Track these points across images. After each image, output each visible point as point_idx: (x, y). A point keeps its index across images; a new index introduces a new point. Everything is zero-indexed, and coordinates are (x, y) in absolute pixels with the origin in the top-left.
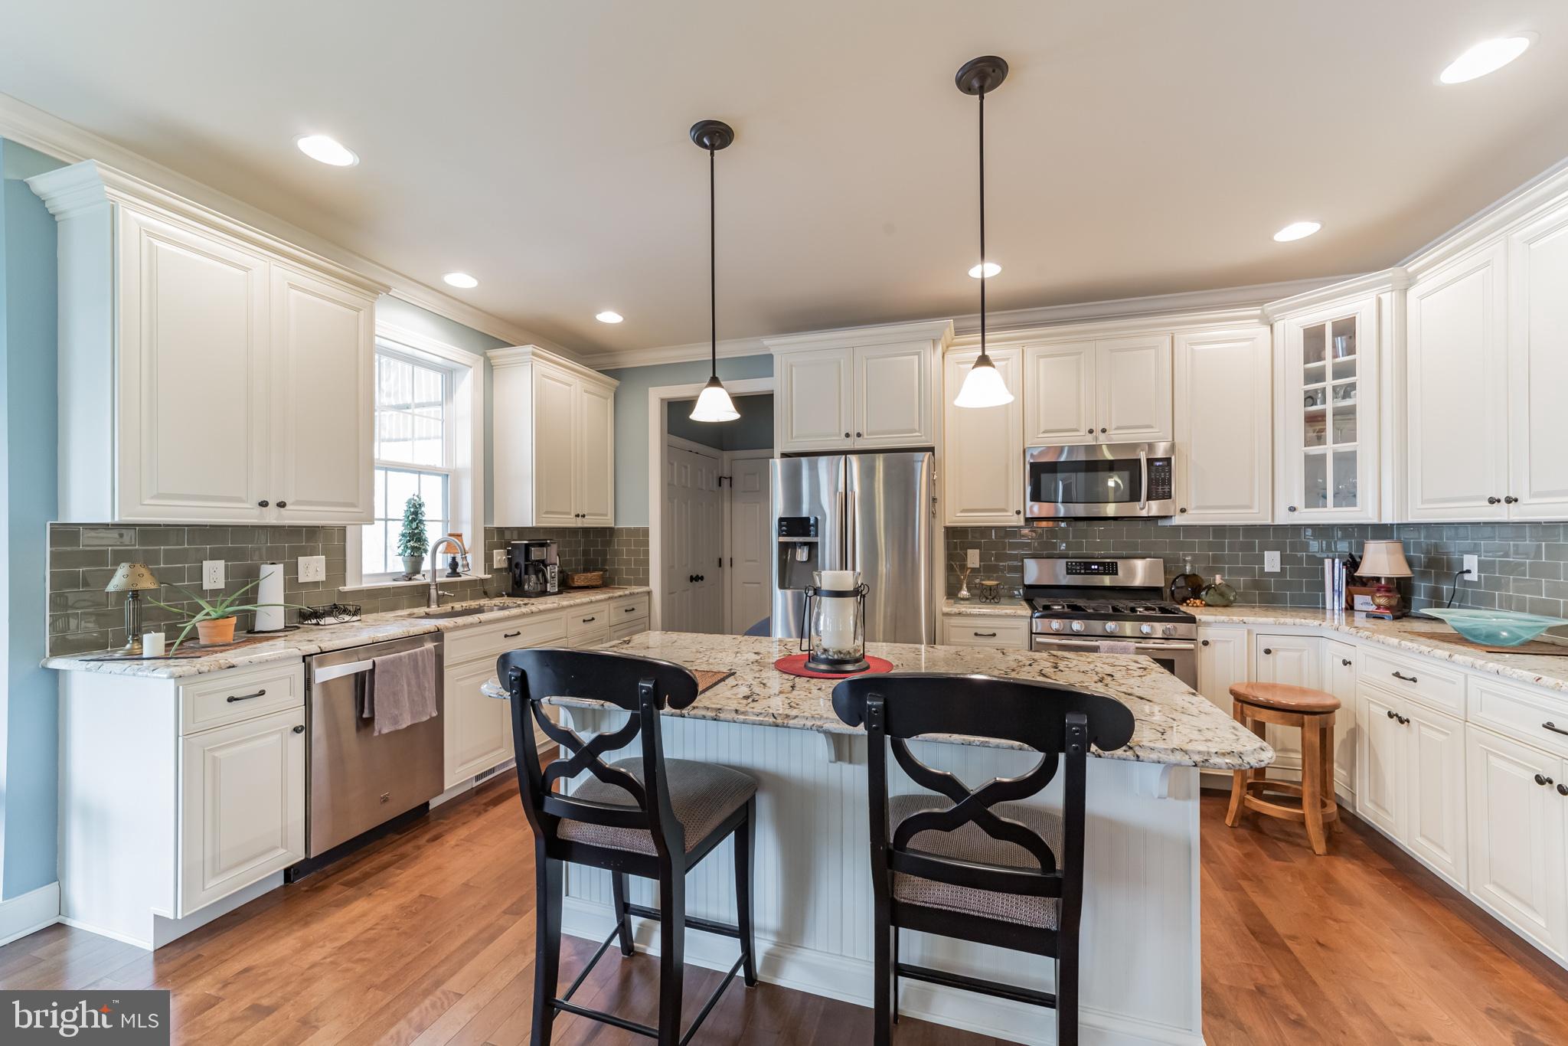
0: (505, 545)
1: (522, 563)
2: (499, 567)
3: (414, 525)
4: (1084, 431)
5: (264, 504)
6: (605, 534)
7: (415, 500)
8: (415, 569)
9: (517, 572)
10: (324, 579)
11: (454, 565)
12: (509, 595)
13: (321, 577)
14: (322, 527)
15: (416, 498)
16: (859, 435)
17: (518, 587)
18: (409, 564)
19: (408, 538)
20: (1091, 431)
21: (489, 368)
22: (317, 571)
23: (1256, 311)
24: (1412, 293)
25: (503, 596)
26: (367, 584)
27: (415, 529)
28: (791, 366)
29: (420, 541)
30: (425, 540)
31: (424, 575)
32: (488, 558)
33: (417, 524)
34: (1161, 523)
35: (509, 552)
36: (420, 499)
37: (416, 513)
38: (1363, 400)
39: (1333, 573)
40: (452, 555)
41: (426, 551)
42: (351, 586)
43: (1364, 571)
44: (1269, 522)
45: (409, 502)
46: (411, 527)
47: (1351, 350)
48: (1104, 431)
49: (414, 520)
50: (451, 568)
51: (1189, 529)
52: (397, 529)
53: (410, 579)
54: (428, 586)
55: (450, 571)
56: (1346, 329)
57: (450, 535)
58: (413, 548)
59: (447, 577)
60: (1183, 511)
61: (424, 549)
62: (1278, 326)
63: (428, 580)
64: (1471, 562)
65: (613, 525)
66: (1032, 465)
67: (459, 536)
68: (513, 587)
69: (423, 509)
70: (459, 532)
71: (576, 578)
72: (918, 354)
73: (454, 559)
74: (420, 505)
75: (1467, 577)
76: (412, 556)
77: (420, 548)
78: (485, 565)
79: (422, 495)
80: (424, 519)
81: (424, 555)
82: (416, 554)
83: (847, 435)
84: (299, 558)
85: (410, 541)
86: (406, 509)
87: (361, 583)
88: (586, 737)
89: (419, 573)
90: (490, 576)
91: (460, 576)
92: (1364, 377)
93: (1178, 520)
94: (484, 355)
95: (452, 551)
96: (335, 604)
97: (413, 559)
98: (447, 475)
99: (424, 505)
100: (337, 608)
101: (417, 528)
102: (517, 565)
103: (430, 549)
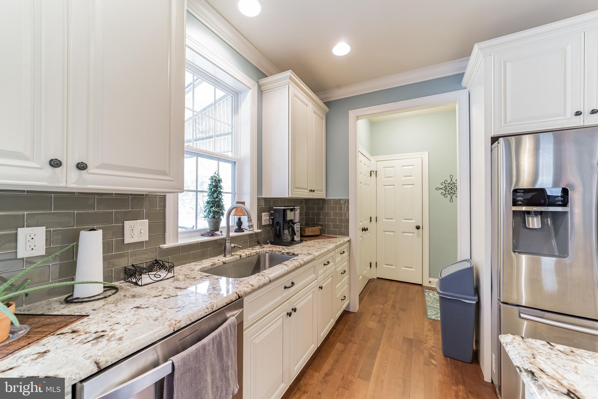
0: (269, 209)
1: (281, 222)
2: (265, 224)
3: (215, 195)
5: (55, 164)
6: (320, 203)
7: (216, 177)
8: (215, 227)
9: (278, 228)
10: (148, 240)
11: (240, 223)
12: (272, 243)
13: (145, 237)
14: (146, 195)
15: (216, 175)
17: (279, 238)
18: (212, 224)
19: (211, 205)
21: (261, 92)
22: (141, 233)
25: (267, 243)
26: (182, 241)
27: (216, 198)
28: (505, 62)
29: (219, 207)
30: (222, 207)
31: (221, 232)
32: (260, 218)
33: (217, 194)
35: (271, 215)
36: (219, 176)
37: (216, 186)
40: (238, 217)
41: (223, 214)
42: (169, 244)
45: (212, 178)
46: (213, 196)
49: (215, 191)
50: (238, 226)
52: (204, 198)
53: (212, 235)
54: (224, 240)
55: (237, 227)
57: (238, 203)
58: (215, 212)
59: (235, 232)
61: (222, 213)
63: (224, 235)
65: (325, 197)
67: (243, 203)
68: (274, 238)
69: (221, 184)
70: (243, 201)
71: (306, 230)
73: (239, 219)
74: (219, 180)
76: (214, 217)
77: (219, 212)
78: (258, 223)
79: (220, 174)
80: (222, 191)
81: (222, 217)
82: (216, 217)
83: (578, 113)
84: (125, 222)
85: (212, 207)
86: (210, 183)
87: (177, 242)
89: (218, 230)
90: (261, 230)
91: (243, 231)
94: (258, 82)
95: (239, 214)
96: (156, 260)
97: (214, 220)
98: (235, 162)
99: (221, 181)
100: (158, 262)
101: (217, 197)
102: (278, 223)
103: (226, 213)
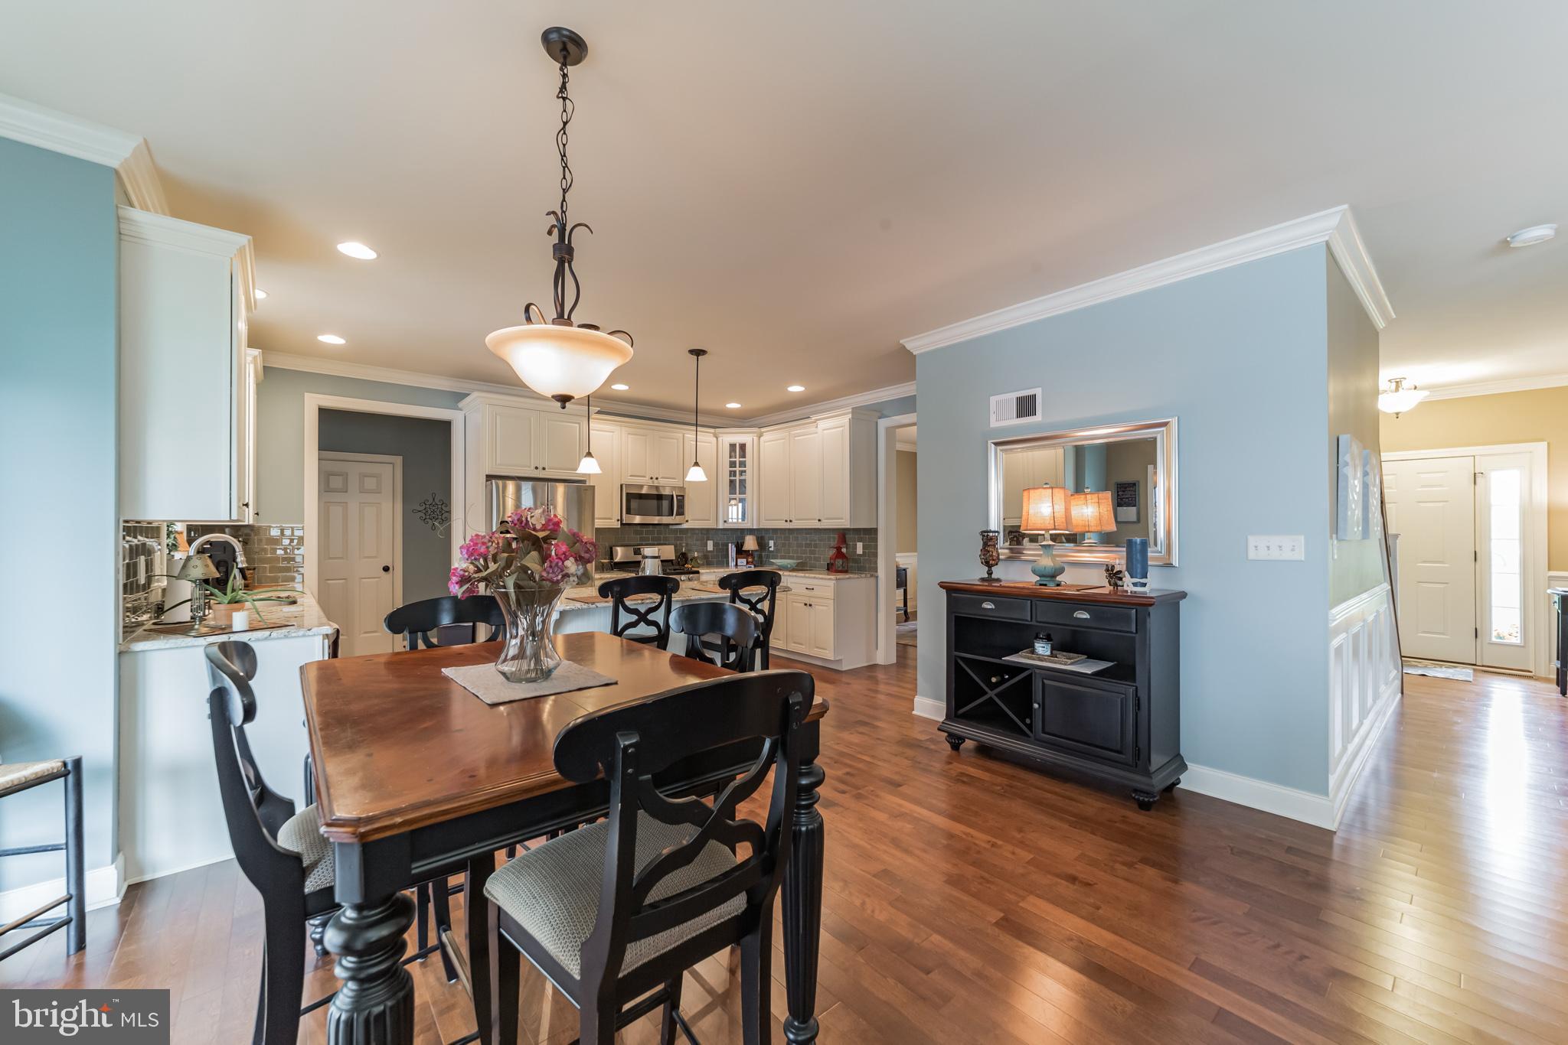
4: (648, 478)
16: (544, 469)
20: (652, 478)
23: (712, 430)
24: (762, 438)
34: (671, 527)
38: (748, 477)
39: (732, 550)
43: (745, 548)
44: (715, 527)
47: (744, 456)
48: (657, 479)
51: (687, 530)
56: (743, 447)
60: (687, 521)
62: (720, 439)
64: (771, 543)
65: (253, 523)
66: (627, 494)
72: (579, 423)
75: (770, 549)
83: (537, 468)
88: (643, 610)
92: (748, 469)
93: (685, 526)
